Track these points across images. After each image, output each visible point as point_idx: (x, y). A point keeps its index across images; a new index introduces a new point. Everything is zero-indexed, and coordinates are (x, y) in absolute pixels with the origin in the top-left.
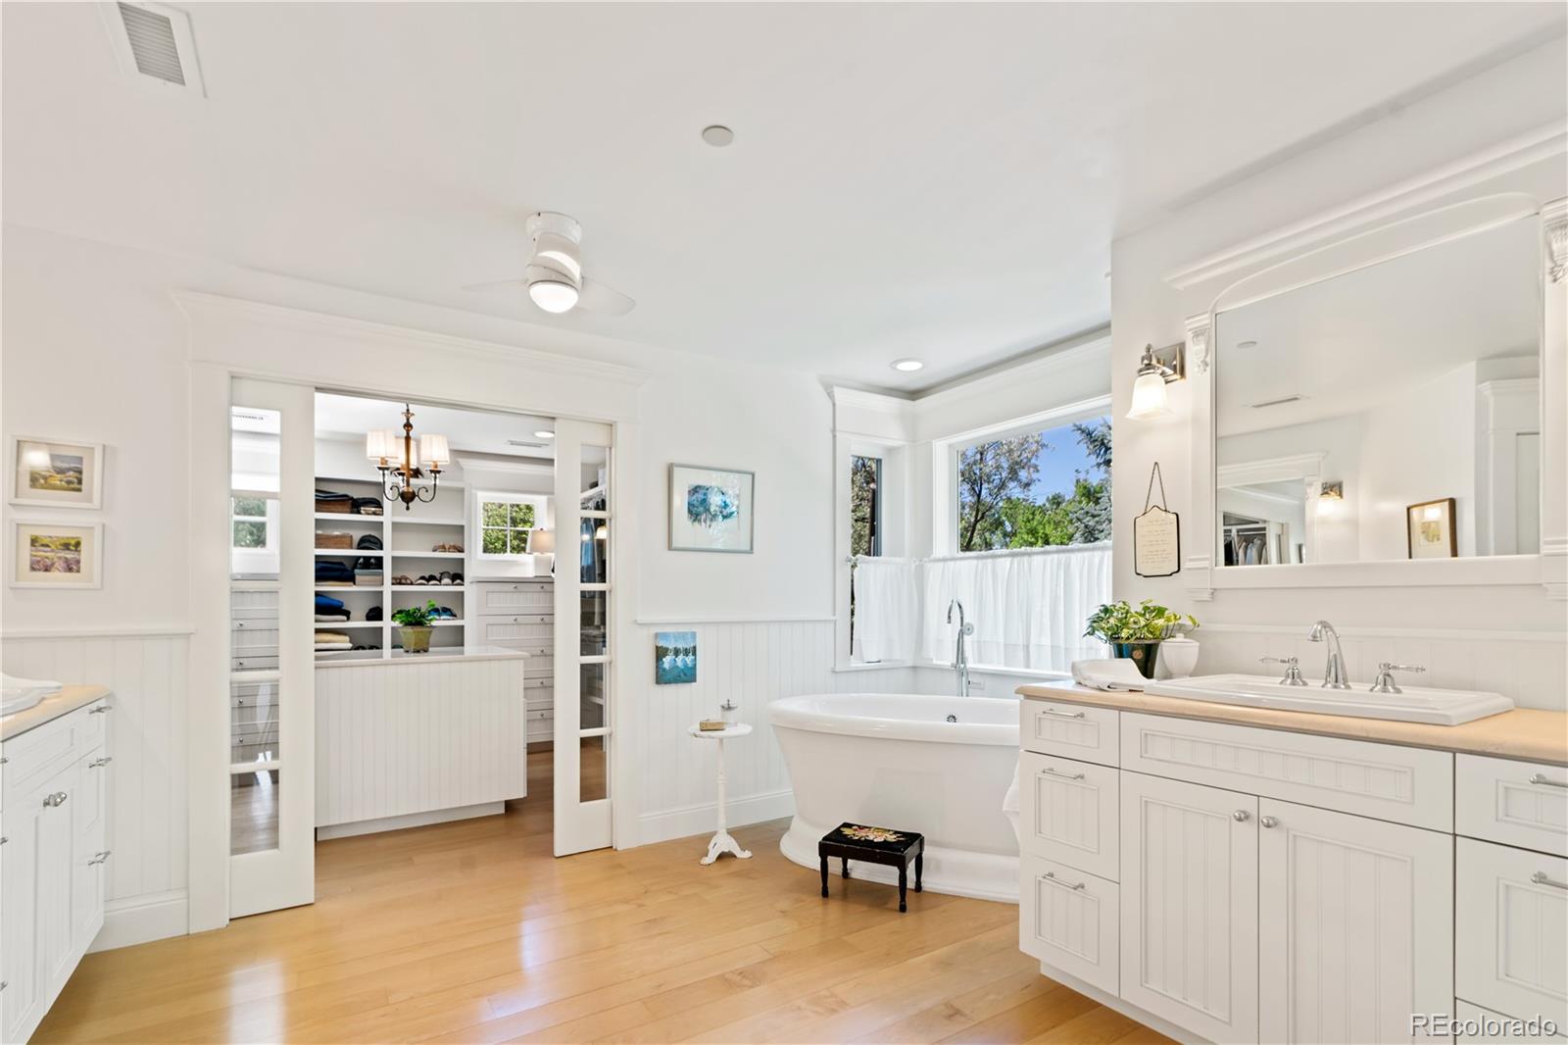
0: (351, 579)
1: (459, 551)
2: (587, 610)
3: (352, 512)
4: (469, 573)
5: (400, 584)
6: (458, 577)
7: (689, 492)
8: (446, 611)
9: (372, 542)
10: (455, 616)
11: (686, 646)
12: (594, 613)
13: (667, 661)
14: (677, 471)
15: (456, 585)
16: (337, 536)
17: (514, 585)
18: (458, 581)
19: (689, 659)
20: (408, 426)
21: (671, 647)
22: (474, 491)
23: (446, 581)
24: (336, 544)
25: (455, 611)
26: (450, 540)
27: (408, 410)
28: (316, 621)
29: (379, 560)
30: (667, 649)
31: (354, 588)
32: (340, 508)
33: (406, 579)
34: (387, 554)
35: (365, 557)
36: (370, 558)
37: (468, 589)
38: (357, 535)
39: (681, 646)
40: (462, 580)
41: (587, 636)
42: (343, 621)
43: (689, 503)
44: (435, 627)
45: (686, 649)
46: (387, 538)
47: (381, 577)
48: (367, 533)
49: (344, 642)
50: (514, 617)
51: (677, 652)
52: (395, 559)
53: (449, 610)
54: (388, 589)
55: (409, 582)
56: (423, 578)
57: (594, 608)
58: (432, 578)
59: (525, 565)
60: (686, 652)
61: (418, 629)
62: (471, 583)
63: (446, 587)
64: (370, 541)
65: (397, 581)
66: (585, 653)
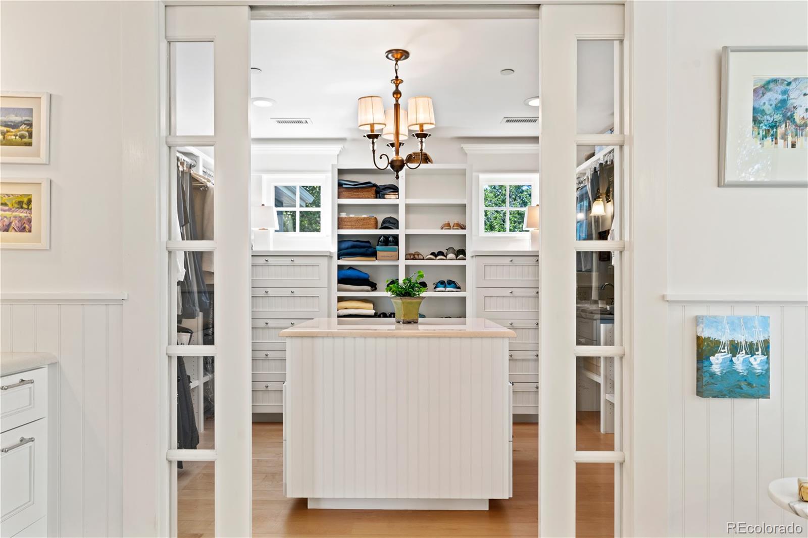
0: (374, 254)
1: (462, 229)
2: (583, 284)
3: (376, 198)
4: (471, 248)
5: (414, 259)
6: (461, 253)
7: (755, 91)
8: (451, 283)
9: (392, 223)
10: (459, 288)
11: (749, 340)
12: (591, 288)
13: (717, 362)
14: (734, 59)
15: (460, 259)
16: (364, 219)
17: (510, 259)
18: (461, 256)
19: (757, 360)
20: (397, 93)
21: (724, 338)
22: (474, 174)
23: (451, 256)
24: (363, 225)
25: (459, 283)
26: (454, 219)
27: (397, 77)
28: (339, 290)
29: (396, 238)
30: (717, 343)
31: (376, 263)
32: (366, 194)
33: (419, 254)
34: (401, 232)
35: (385, 236)
36: (390, 236)
37: (469, 262)
38: (381, 218)
39: (741, 337)
40: (465, 255)
41: (584, 311)
42: (367, 291)
43: (754, 109)
44: (423, 298)
45: (751, 344)
46: (401, 217)
47: (396, 253)
48: (389, 216)
49: (369, 309)
50: (510, 290)
51: (734, 348)
52: (408, 237)
53: (454, 282)
54: (402, 263)
55: (421, 257)
56: (433, 254)
57: (591, 281)
58: (441, 253)
59: (522, 241)
60: (751, 349)
61: (408, 300)
62: (472, 257)
63: (451, 261)
64: (389, 222)
65: (409, 256)
66: (583, 341)
